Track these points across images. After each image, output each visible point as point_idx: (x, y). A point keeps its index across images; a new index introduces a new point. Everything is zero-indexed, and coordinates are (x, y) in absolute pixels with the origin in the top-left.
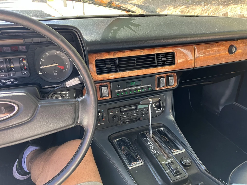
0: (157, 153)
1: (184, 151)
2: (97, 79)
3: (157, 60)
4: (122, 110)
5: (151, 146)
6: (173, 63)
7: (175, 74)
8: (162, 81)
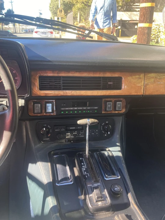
0: (87, 175)
1: (119, 177)
2: (39, 94)
3: (103, 83)
4: (68, 128)
5: (84, 167)
6: (120, 88)
7: (124, 100)
8: (110, 105)
